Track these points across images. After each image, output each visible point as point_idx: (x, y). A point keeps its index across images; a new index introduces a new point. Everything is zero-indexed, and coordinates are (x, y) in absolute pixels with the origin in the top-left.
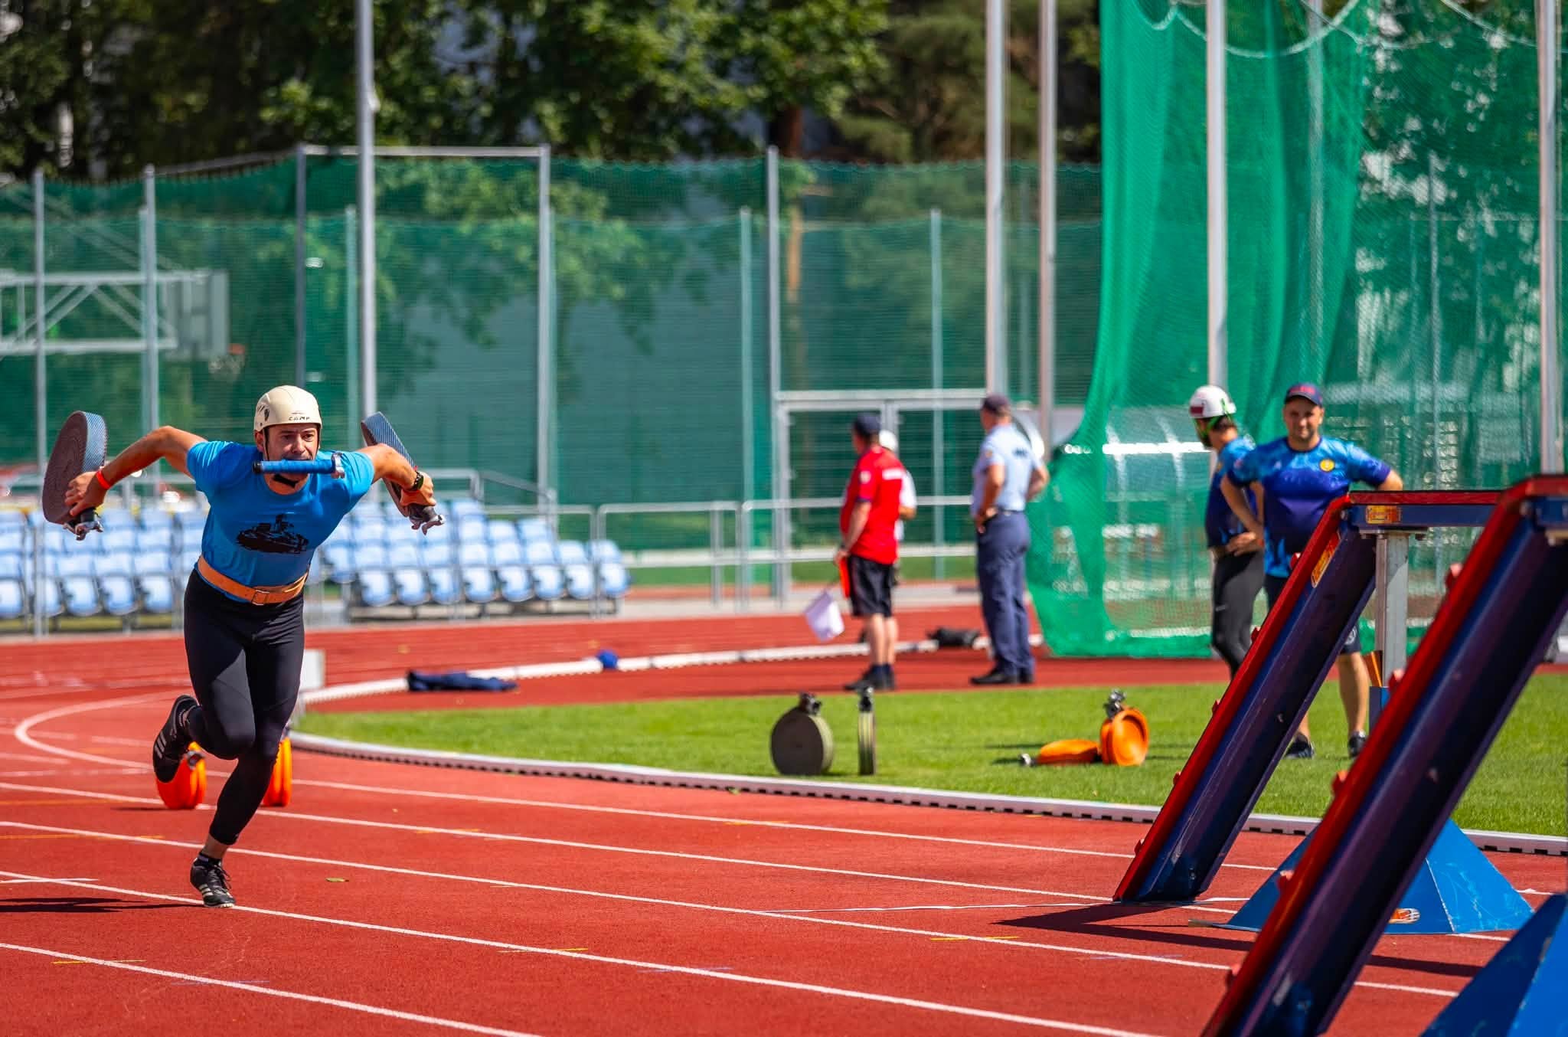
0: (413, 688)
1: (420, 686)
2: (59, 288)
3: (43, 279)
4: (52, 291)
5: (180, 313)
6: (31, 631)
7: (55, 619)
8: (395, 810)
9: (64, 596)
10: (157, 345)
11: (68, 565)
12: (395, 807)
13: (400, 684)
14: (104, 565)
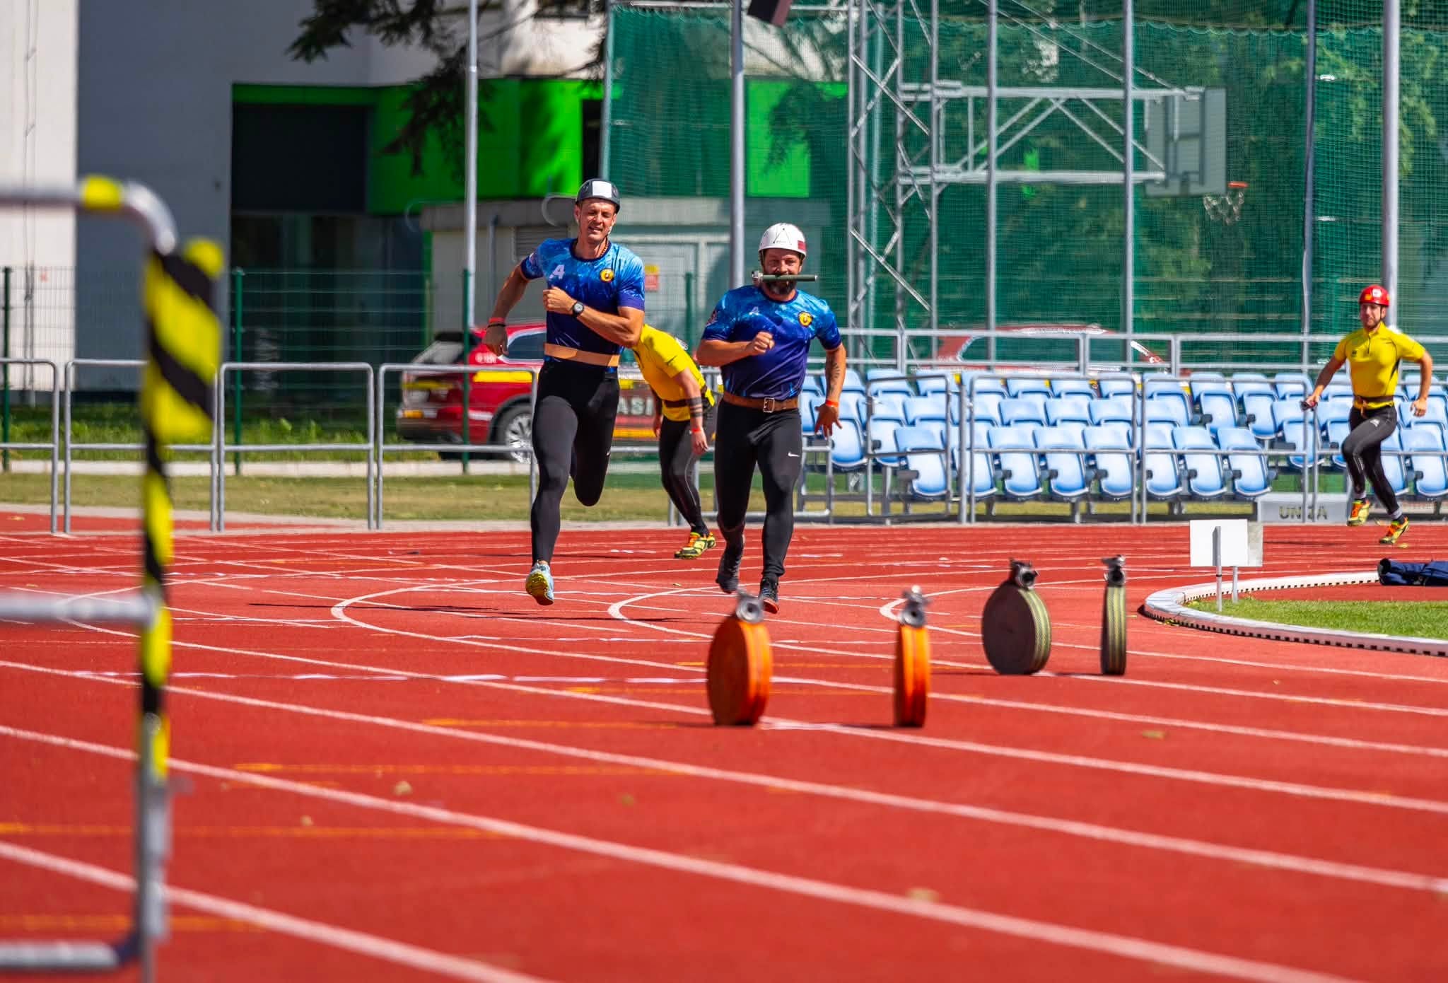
0: (1385, 581)
1: (1398, 578)
2: (1020, 102)
3: (998, 92)
4: (1008, 106)
5: (1168, 138)
6: (955, 518)
7: (990, 500)
8: (1276, 682)
9: (1001, 474)
10: (1135, 177)
11: (1005, 438)
12: (1277, 679)
13: (1373, 576)
14: (1050, 437)
